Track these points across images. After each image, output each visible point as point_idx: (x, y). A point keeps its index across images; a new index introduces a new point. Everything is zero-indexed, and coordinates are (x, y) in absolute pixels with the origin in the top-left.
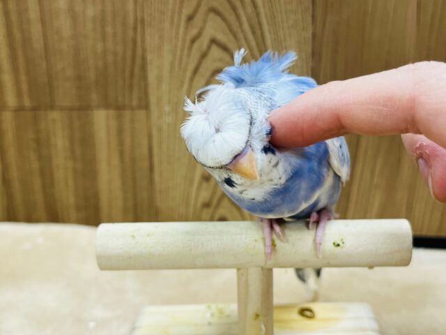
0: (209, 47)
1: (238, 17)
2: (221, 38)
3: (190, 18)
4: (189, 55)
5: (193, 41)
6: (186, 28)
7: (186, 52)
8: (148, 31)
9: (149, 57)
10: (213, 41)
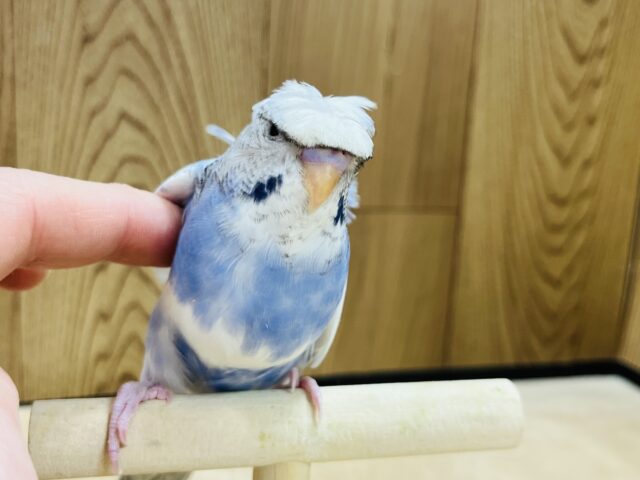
0: (117, 125)
1: (161, 85)
2: (137, 112)
3: (90, 81)
4: (85, 134)
5: (93, 114)
6: (84, 95)
7: (81, 130)
8: (20, 94)
9: (21, 135)
10: (124, 116)
